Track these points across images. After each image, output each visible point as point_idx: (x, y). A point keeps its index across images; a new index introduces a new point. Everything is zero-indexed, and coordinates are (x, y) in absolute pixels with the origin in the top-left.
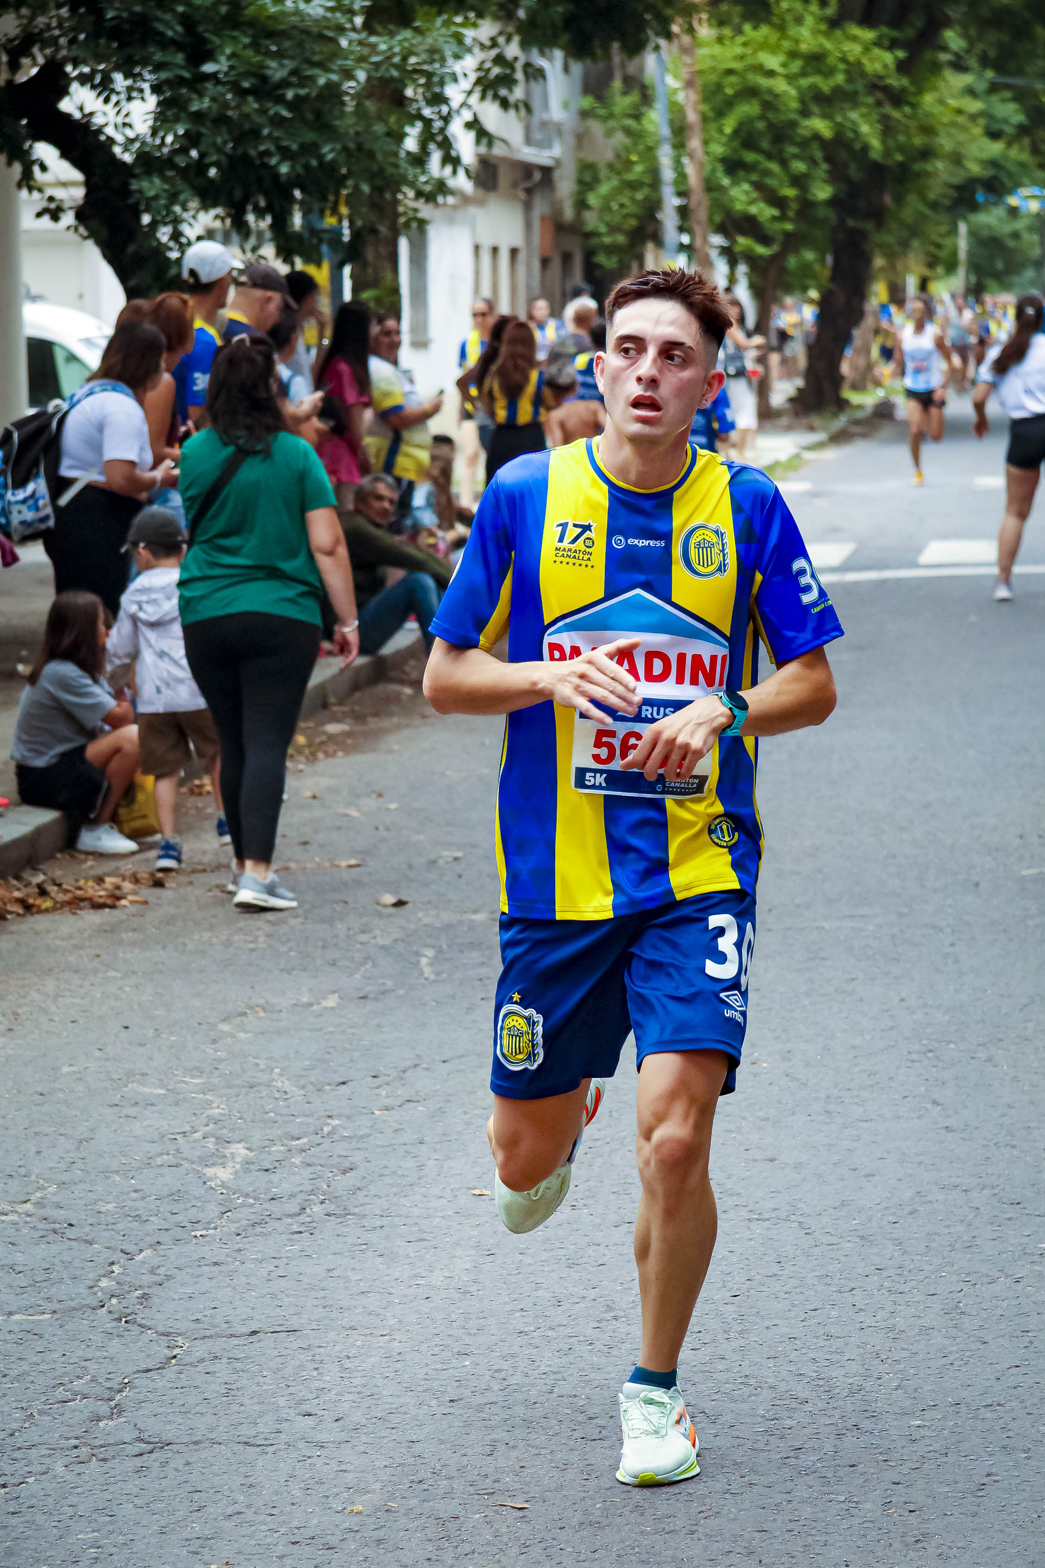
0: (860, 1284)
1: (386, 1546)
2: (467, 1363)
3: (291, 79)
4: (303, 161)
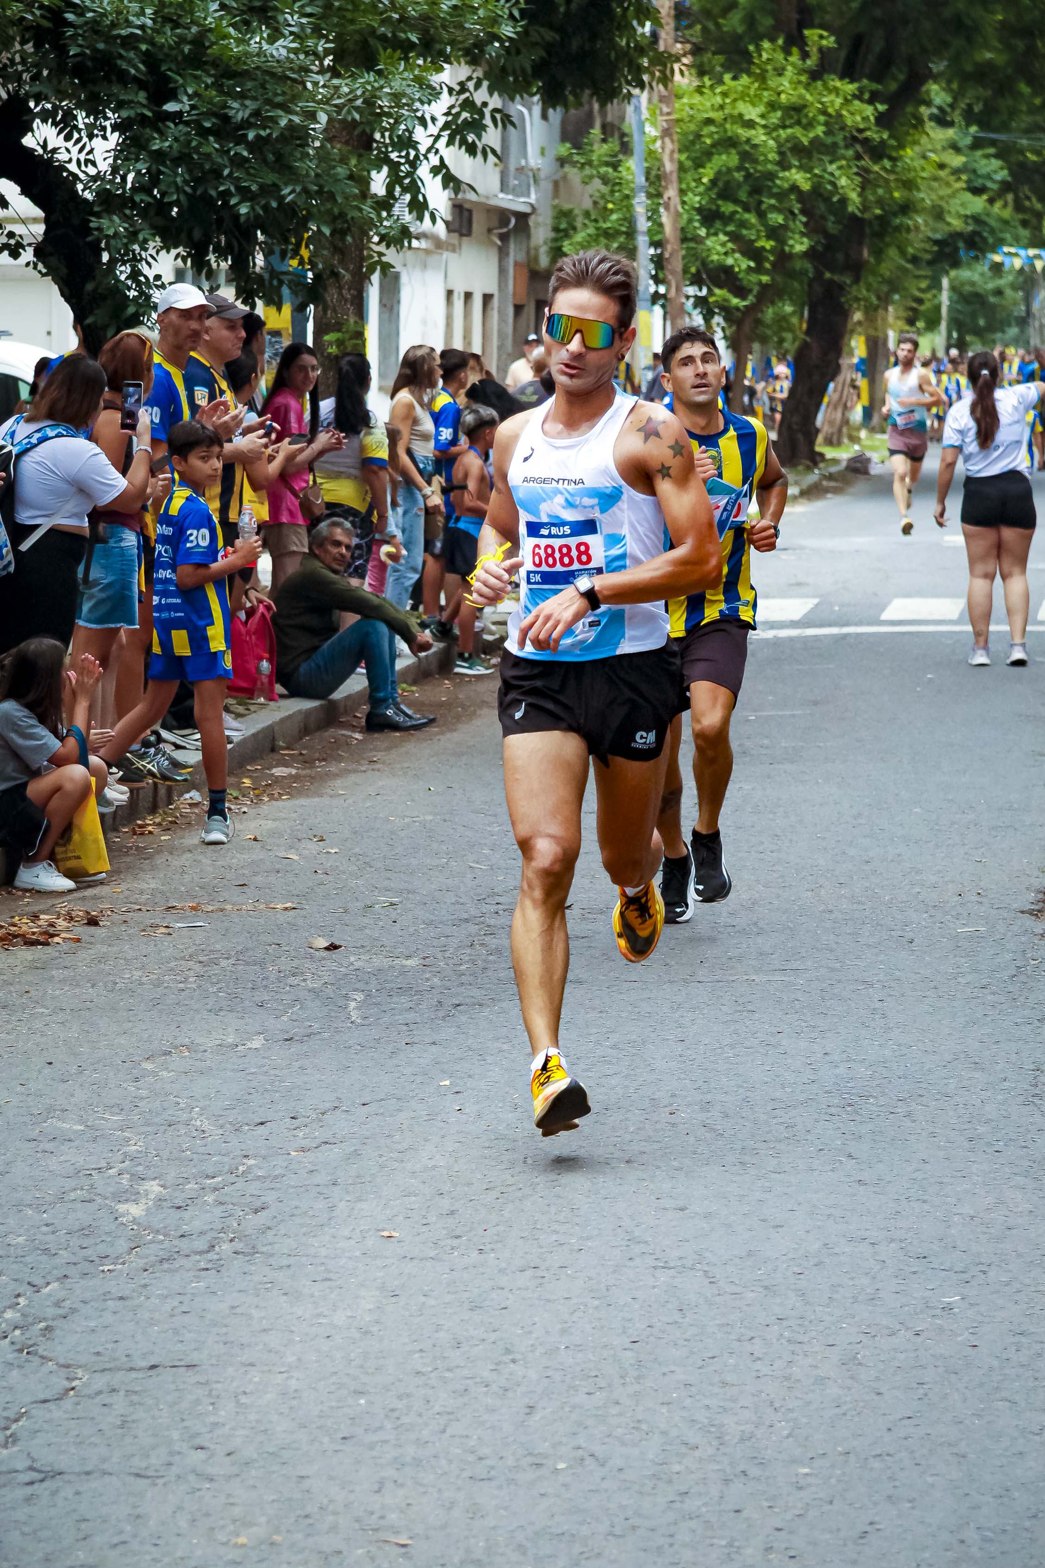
0: (760, 1333)
2: (362, 1402)
3: (252, 120)
4: (263, 202)
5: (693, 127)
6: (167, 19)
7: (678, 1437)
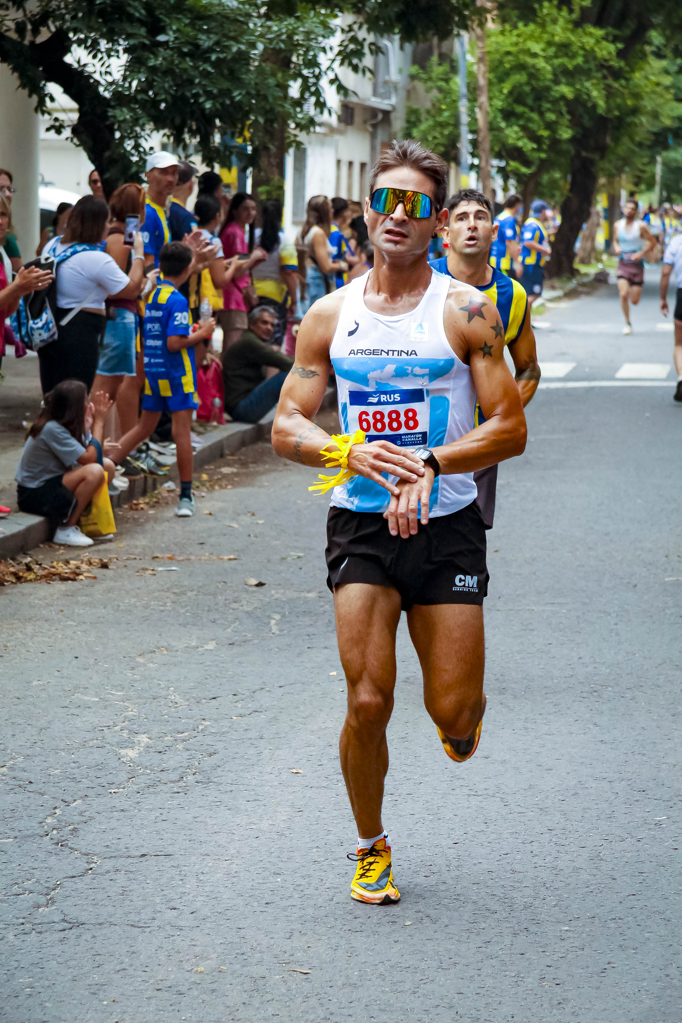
0: (537, 839)
1: (217, 994)
2: (279, 880)
3: (215, 47)
4: (221, 100)
5: (497, 56)
7: (483, 905)
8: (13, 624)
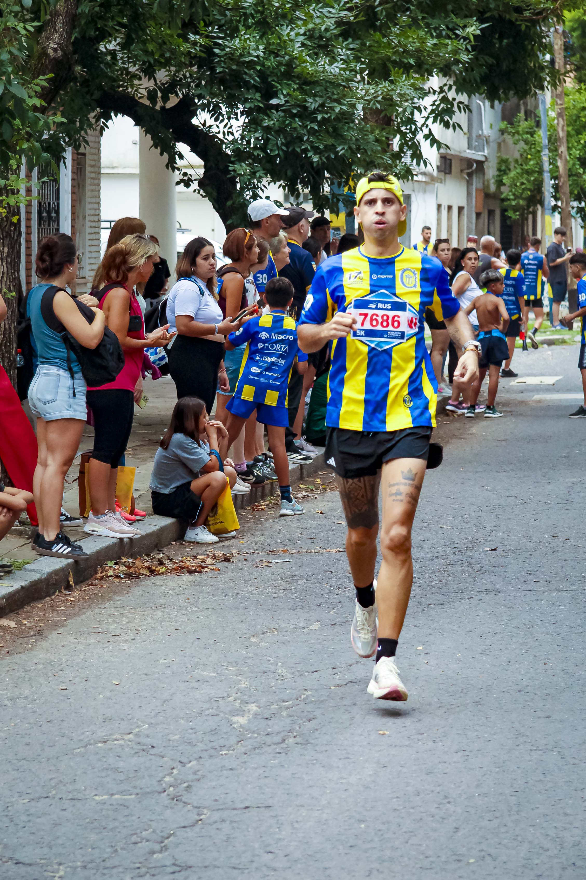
2: (363, 826)
3: (320, 109)
4: (326, 155)
5: (575, 112)
6: (272, 52)
7: (538, 844)
8: (145, 611)
